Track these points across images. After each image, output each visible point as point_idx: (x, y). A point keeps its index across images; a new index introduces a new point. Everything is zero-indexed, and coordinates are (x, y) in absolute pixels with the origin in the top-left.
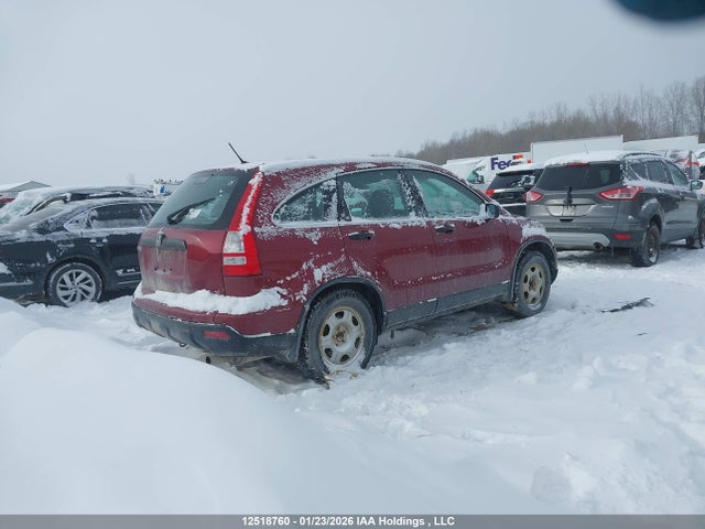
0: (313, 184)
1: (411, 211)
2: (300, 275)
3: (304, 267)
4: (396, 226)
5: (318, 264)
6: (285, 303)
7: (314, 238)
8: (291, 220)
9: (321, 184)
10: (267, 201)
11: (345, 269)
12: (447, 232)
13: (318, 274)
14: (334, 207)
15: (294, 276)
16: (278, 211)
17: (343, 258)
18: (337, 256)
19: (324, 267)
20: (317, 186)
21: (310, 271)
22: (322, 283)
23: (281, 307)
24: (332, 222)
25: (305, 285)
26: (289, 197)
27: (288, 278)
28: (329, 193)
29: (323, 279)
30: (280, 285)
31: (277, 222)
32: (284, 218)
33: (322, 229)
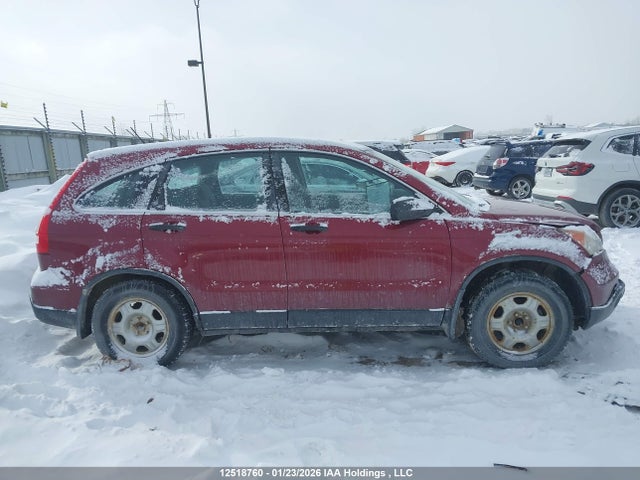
0: (132, 169)
1: (261, 202)
2: (84, 260)
3: (90, 252)
4: (225, 219)
5: (104, 252)
6: (66, 283)
7: (106, 226)
8: (94, 206)
9: (142, 170)
10: (77, 186)
11: (134, 261)
12: (308, 232)
13: (100, 262)
14: (147, 195)
15: (78, 260)
16: (83, 197)
17: (135, 250)
18: (128, 246)
19: (109, 256)
20: (135, 173)
21: (94, 257)
22: (103, 272)
23: (61, 286)
24: (139, 210)
25: (85, 271)
26: (98, 183)
27: (73, 262)
28: (147, 180)
29: (104, 267)
30: (64, 267)
31: (77, 207)
32: (87, 203)
33: (120, 217)
